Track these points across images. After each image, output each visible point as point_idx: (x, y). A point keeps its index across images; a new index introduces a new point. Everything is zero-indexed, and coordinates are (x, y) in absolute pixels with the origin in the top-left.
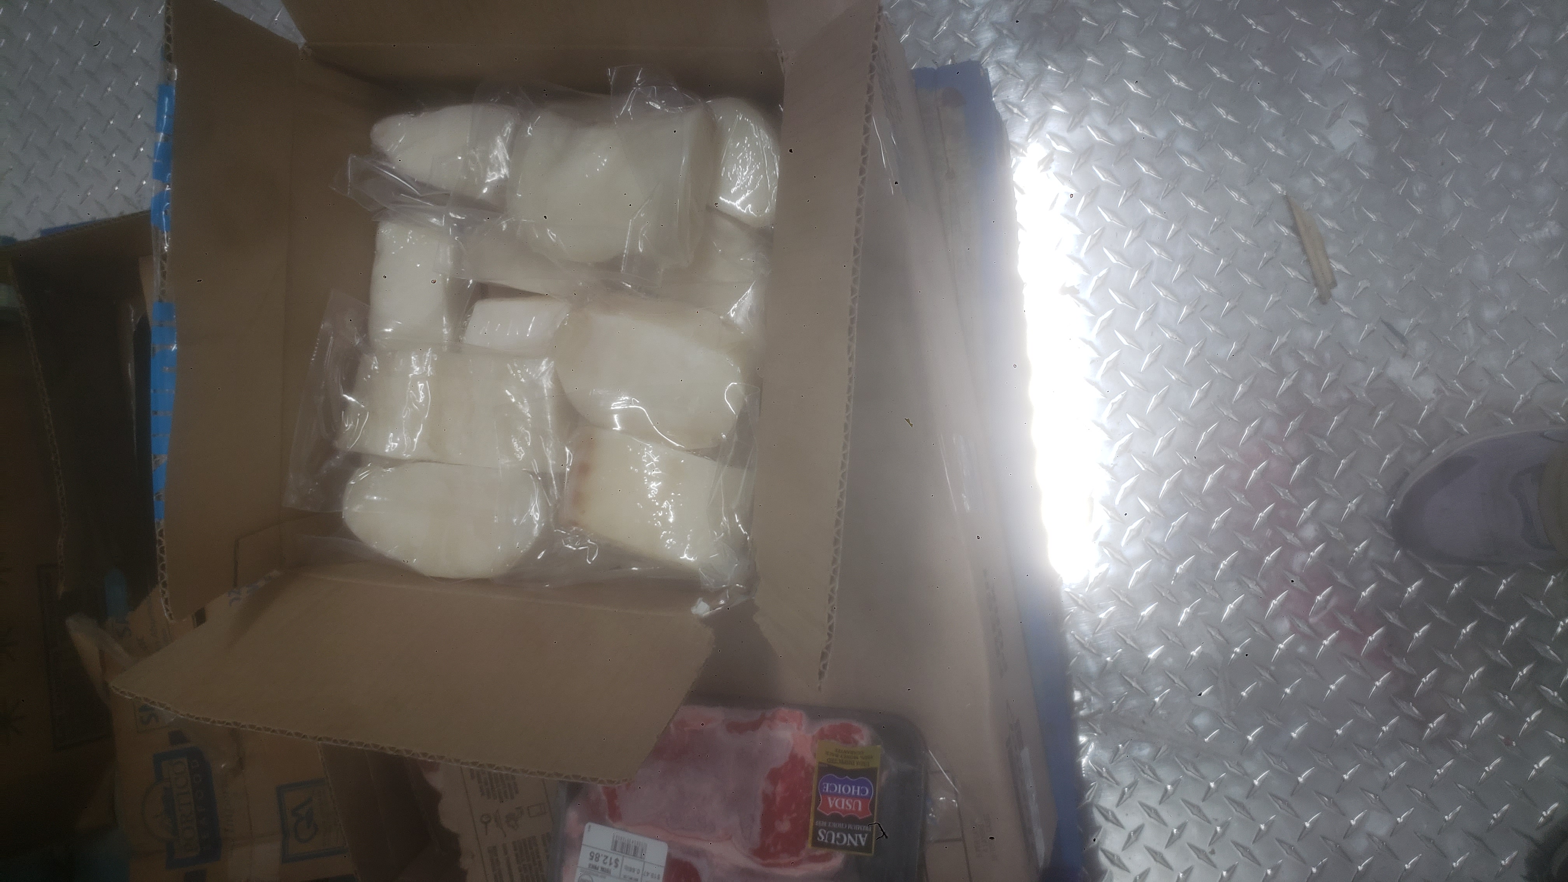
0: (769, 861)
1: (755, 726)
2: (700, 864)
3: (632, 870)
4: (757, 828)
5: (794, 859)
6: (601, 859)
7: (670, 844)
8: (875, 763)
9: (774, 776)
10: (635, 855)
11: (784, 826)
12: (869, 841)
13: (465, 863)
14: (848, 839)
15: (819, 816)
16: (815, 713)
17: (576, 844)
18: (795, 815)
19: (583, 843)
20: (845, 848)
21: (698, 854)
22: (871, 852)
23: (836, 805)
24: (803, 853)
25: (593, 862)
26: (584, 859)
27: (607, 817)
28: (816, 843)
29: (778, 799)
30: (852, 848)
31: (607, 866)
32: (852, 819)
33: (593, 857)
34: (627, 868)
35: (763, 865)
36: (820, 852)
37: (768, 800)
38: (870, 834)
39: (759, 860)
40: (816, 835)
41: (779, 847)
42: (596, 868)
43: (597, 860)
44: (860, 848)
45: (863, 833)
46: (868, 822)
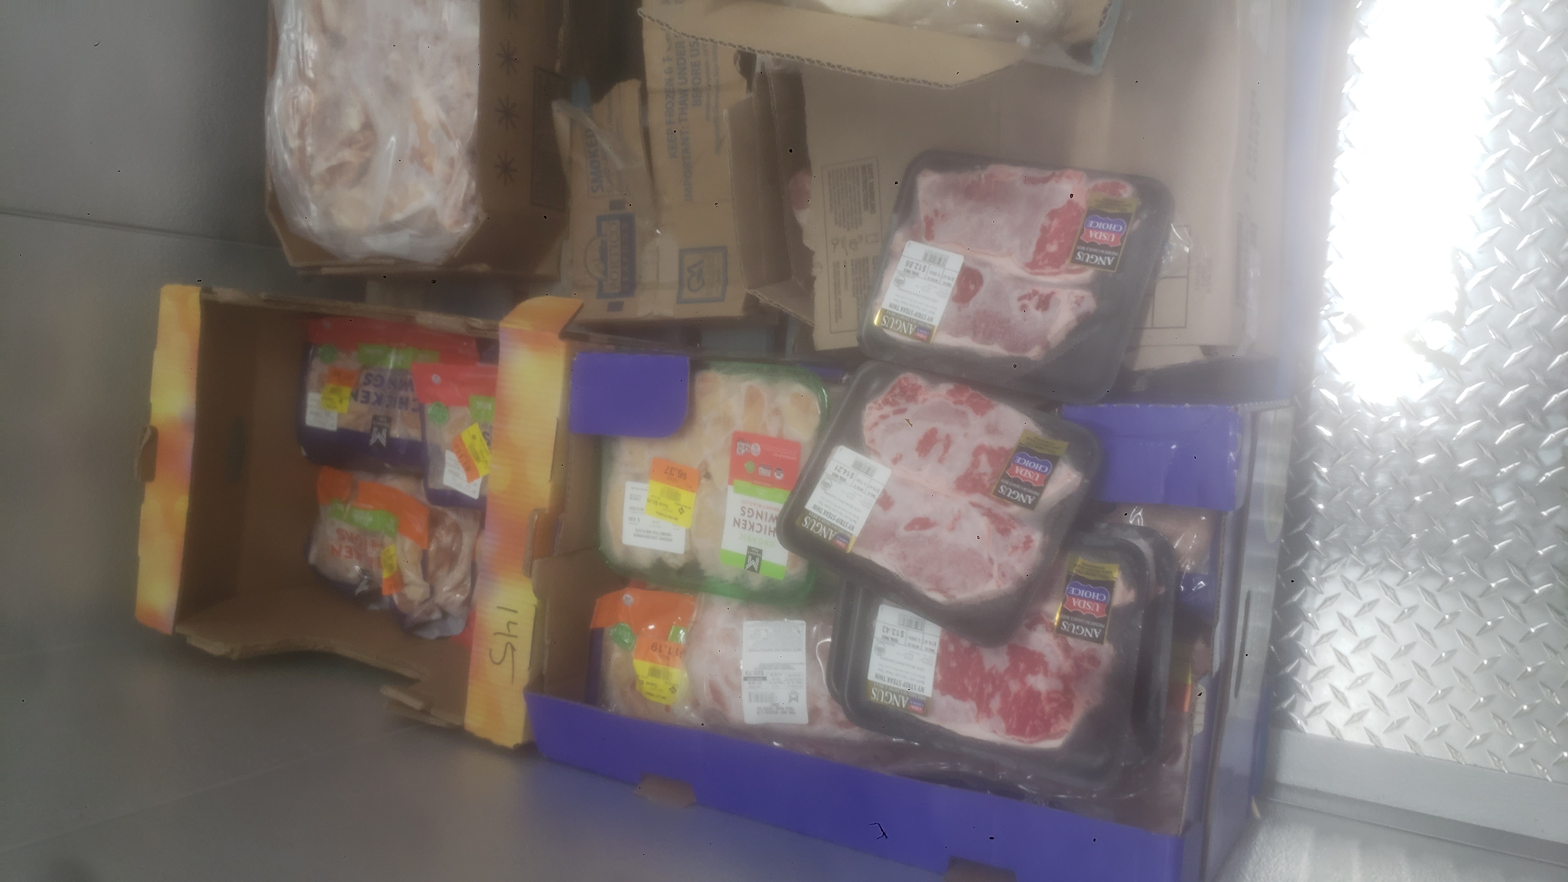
0: (1037, 271)
1: (1046, 180)
2: (985, 272)
3: (935, 274)
4: (1032, 248)
5: (1056, 270)
6: (914, 266)
7: (966, 257)
8: (1132, 210)
9: (1052, 215)
10: (938, 263)
11: (1053, 248)
12: (1114, 263)
13: (816, 271)
14: (1099, 260)
15: (1080, 243)
16: (1092, 174)
17: (896, 256)
18: (1062, 241)
19: (903, 254)
20: (1095, 265)
21: (985, 264)
22: (1114, 270)
23: (1095, 236)
24: (1063, 267)
25: (908, 268)
26: (901, 265)
27: (923, 238)
28: (1075, 261)
29: (1052, 230)
30: (1101, 266)
31: (917, 271)
32: (1105, 247)
33: (908, 264)
34: (931, 272)
35: (1031, 273)
36: (1076, 267)
37: (1044, 230)
38: (1117, 258)
39: (1029, 270)
40: (1075, 255)
41: (1046, 261)
42: (909, 271)
43: (911, 266)
44: (1107, 266)
45: (1111, 257)
46: (1117, 249)
